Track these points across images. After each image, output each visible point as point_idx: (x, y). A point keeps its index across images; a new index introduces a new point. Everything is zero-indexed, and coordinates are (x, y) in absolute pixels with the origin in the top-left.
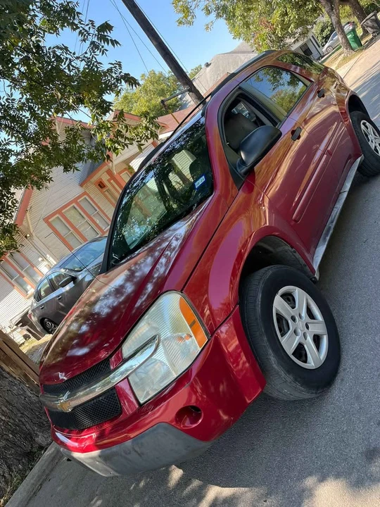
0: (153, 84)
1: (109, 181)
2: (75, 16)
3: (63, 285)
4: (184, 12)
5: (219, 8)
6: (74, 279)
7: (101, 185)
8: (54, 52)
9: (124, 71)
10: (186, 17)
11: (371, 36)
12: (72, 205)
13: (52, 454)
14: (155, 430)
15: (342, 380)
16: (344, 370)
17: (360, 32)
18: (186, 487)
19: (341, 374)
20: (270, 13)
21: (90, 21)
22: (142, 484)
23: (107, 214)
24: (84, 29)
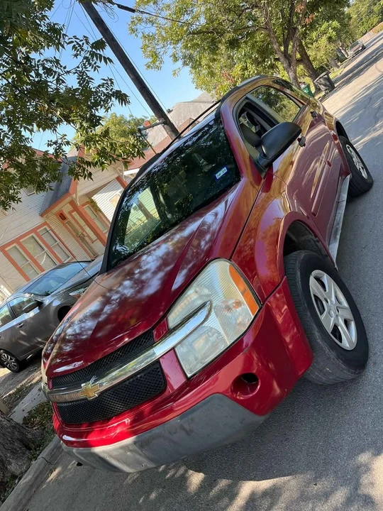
0: (115, 125)
1: (70, 213)
2: (60, 37)
3: (28, 311)
4: (152, 56)
5: (185, 57)
6: (40, 304)
7: (62, 217)
8: (43, 65)
9: (116, 88)
10: (154, 62)
11: (323, 93)
12: (30, 235)
13: (30, 481)
14: (209, 402)
15: (375, 363)
16: (375, 354)
17: (313, 90)
18: (212, 489)
19: (372, 358)
20: (232, 66)
21: (85, 37)
22: (153, 496)
23: (67, 245)
24: (78, 44)
